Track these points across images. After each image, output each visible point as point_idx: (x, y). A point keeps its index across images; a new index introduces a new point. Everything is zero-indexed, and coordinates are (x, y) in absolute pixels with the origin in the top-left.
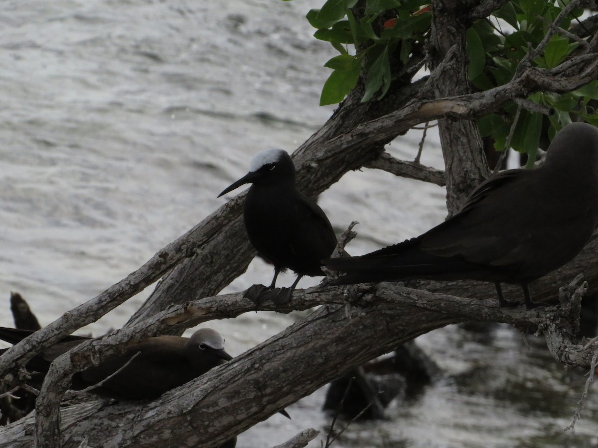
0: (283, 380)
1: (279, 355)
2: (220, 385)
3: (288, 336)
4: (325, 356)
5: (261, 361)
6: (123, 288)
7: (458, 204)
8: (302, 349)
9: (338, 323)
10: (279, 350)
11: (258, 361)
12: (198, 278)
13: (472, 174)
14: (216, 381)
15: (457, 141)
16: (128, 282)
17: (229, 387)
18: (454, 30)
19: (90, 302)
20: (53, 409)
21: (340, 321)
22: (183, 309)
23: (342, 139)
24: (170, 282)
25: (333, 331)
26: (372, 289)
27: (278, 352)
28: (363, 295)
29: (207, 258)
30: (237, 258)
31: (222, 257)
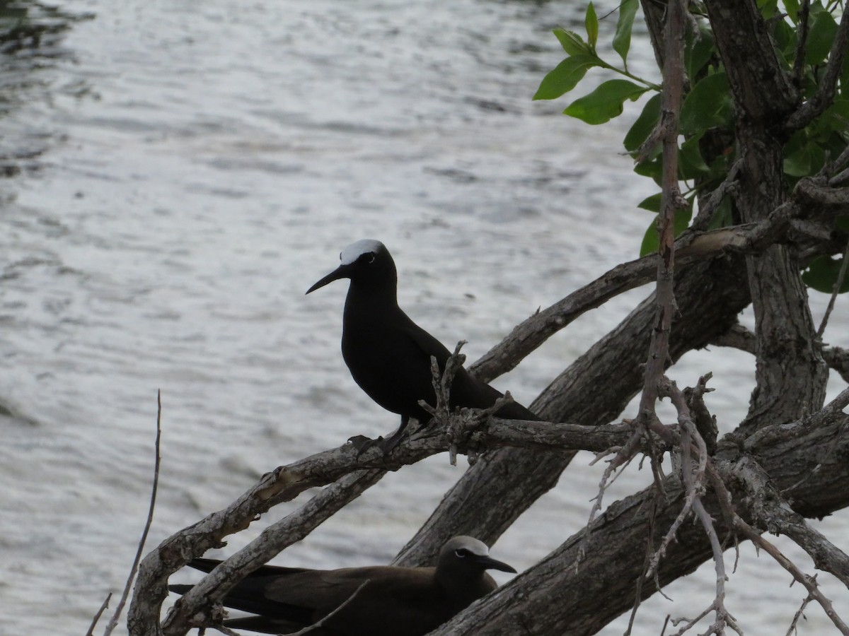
0: (554, 613)
1: (548, 579)
2: (476, 624)
3: (559, 555)
4: (604, 579)
5: (526, 588)
6: (333, 493)
7: (768, 373)
9: (617, 536)
10: (547, 574)
11: (522, 589)
12: (488, 493)
13: (786, 334)
14: (472, 617)
15: (769, 291)
17: (488, 625)
18: (762, 145)
19: (294, 514)
20: (149, 625)
21: (620, 531)
22: (274, 476)
23: (595, 285)
24: (452, 499)
25: (611, 545)
26: (482, 425)
27: (547, 576)
28: (471, 434)
29: (500, 467)
30: (540, 467)
31: (521, 466)
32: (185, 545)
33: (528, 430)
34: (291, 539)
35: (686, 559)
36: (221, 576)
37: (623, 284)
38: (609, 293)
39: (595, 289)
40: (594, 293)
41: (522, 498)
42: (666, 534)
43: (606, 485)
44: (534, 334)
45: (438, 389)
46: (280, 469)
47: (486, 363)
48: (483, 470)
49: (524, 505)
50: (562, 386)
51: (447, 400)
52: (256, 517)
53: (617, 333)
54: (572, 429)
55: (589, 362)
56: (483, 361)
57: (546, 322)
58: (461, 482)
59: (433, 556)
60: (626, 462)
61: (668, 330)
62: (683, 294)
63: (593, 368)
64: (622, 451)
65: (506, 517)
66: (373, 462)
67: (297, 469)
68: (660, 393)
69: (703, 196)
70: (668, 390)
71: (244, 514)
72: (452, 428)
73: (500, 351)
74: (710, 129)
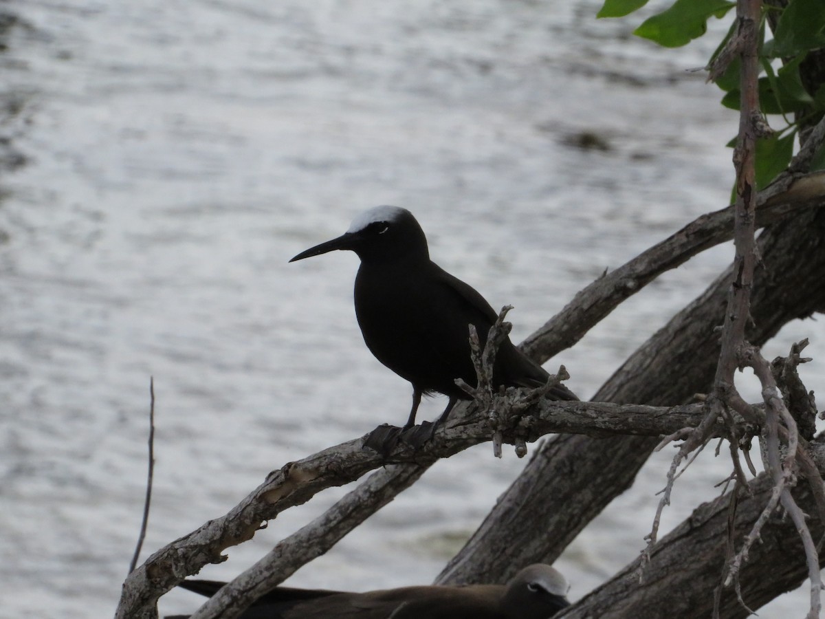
1: (621, 599)
4: (690, 598)
5: (595, 610)
6: (359, 498)
8: (655, 588)
9: (704, 545)
10: (622, 592)
11: (591, 612)
12: (550, 497)
16: (367, 488)
19: (314, 523)
21: (708, 540)
22: (283, 474)
23: (673, 240)
24: (506, 505)
25: (698, 557)
26: (533, 408)
27: (620, 595)
28: (519, 419)
29: (565, 465)
30: (613, 464)
31: (589, 463)
32: (177, 560)
33: (588, 412)
34: (310, 555)
35: (788, 572)
36: (226, 600)
37: (707, 238)
38: (690, 250)
39: (674, 246)
40: (673, 250)
41: (591, 502)
42: (748, 534)
43: (675, 475)
44: (601, 301)
45: (478, 365)
46: (289, 465)
47: (542, 337)
48: (544, 469)
49: (594, 510)
50: (638, 366)
51: (489, 379)
52: (262, 525)
53: (703, 300)
54: (641, 411)
55: (670, 336)
56: (539, 334)
57: (615, 286)
58: (517, 484)
59: (484, 573)
60: (699, 447)
61: (749, 285)
62: (783, 251)
63: (675, 343)
64: (694, 433)
65: (572, 525)
66: (402, 455)
67: (310, 466)
68: (741, 362)
69: (804, 132)
70: (749, 358)
71: (248, 522)
72: (496, 412)
73: (560, 322)
74: (812, 50)
